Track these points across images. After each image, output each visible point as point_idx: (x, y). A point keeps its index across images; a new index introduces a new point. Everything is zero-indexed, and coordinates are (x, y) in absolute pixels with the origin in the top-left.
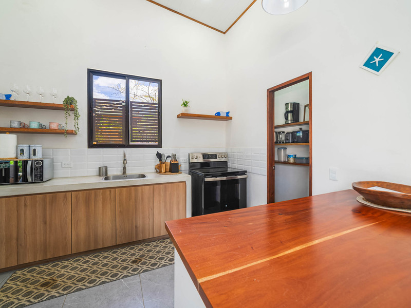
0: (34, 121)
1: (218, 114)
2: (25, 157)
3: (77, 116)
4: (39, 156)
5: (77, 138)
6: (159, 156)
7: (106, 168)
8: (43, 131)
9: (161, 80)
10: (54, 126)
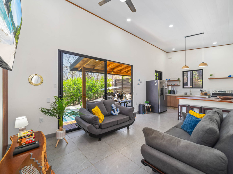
0: (173, 83)
1: (230, 76)
2: (172, 90)
3: (180, 82)
4: (174, 90)
5: (180, 86)
6: (201, 91)
7: (186, 93)
8: (174, 85)
9: (203, 69)
10: (176, 84)
